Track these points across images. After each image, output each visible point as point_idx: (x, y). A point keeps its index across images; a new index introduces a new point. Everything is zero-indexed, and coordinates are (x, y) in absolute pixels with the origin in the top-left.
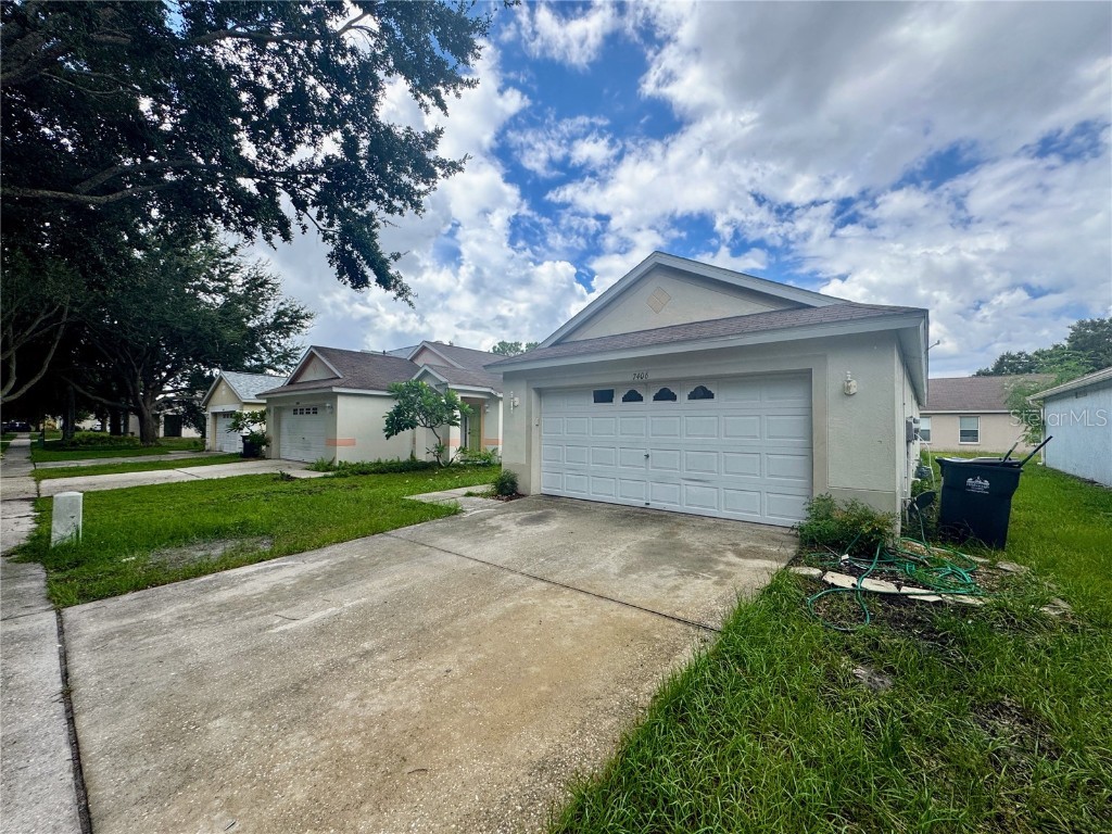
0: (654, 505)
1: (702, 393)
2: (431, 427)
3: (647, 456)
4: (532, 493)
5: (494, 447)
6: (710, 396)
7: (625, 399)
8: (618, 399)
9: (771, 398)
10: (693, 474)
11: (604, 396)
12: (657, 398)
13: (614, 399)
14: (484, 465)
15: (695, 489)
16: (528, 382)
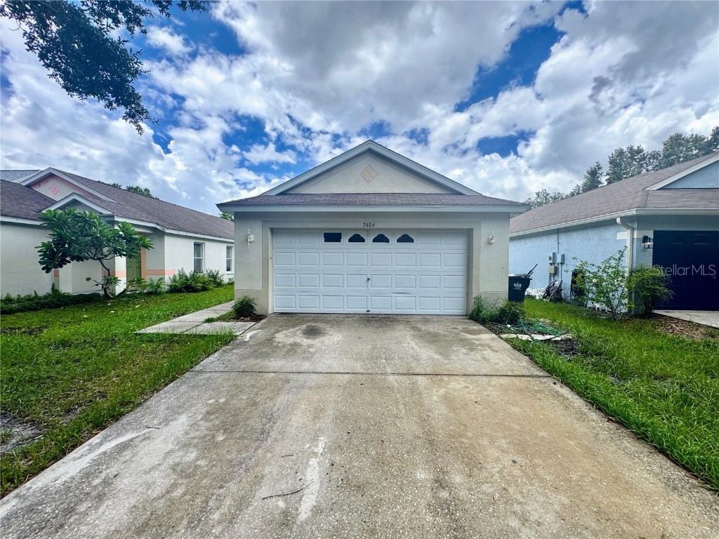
0: (373, 311)
1: (405, 239)
2: (100, 259)
3: (368, 279)
4: (270, 311)
5: (162, 277)
6: (411, 240)
7: (351, 240)
8: (345, 240)
9: (447, 244)
10: (400, 289)
11: (332, 237)
12: (375, 240)
13: (342, 240)
14: (149, 294)
15: (401, 298)
16: (263, 221)
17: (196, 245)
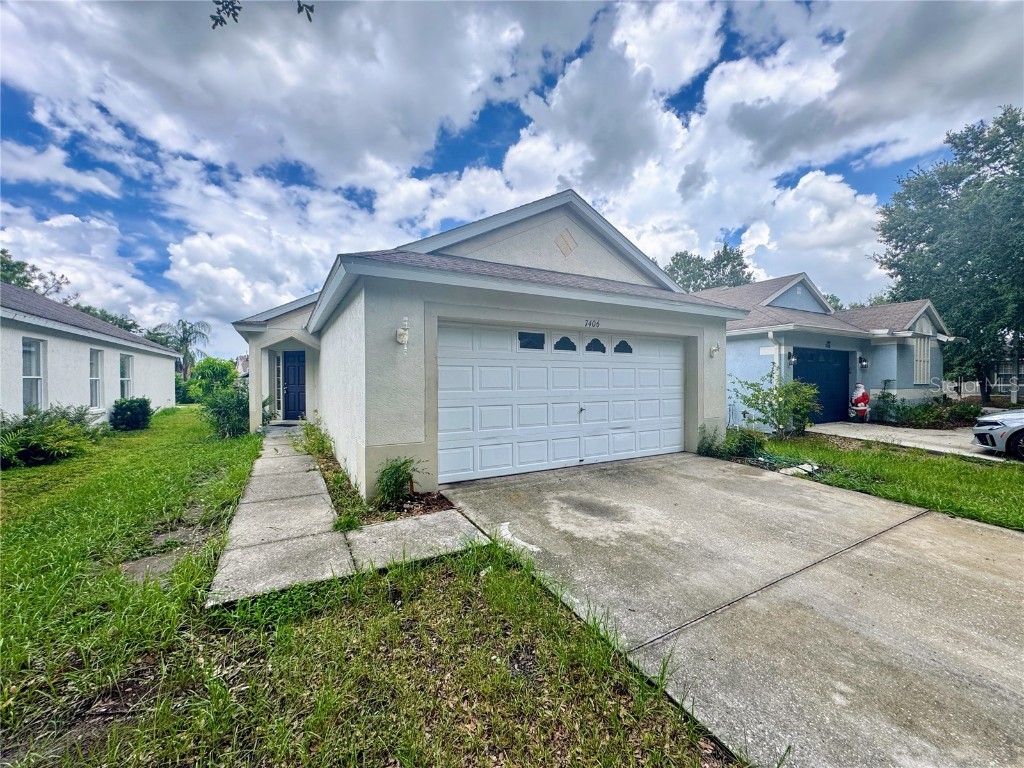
0: (587, 460)
1: (624, 348)
3: (581, 410)
6: (629, 350)
7: (558, 346)
8: (549, 345)
9: (665, 356)
10: (618, 422)
11: (532, 341)
12: (589, 348)
13: (545, 346)
15: (621, 436)
16: (427, 302)
17: (27, 343)
